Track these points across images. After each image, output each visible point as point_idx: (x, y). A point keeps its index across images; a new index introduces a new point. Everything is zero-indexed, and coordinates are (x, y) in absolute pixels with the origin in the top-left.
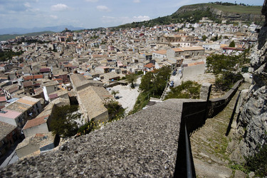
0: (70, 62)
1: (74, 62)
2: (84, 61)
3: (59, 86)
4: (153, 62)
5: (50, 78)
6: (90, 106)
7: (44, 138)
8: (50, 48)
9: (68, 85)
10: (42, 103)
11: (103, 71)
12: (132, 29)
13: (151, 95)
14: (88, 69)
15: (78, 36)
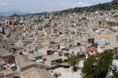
0: (16, 44)
1: (19, 44)
2: (28, 43)
3: (5, 66)
4: (96, 45)
9: (13, 65)
11: (45, 53)
12: (74, 14)
14: (31, 50)
15: (24, 19)
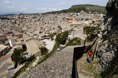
0: (23, 29)
1: (25, 28)
2: (30, 28)
3: (17, 40)
4: (61, 29)
5: (13, 36)
6: (33, 49)
7: (10, 64)
8: (13, 22)
9: (22, 39)
10: (9, 48)
11: (39, 33)
12: (52, 14)
13: (60, 43)
14: (31, 32)
15: (27, 16)
